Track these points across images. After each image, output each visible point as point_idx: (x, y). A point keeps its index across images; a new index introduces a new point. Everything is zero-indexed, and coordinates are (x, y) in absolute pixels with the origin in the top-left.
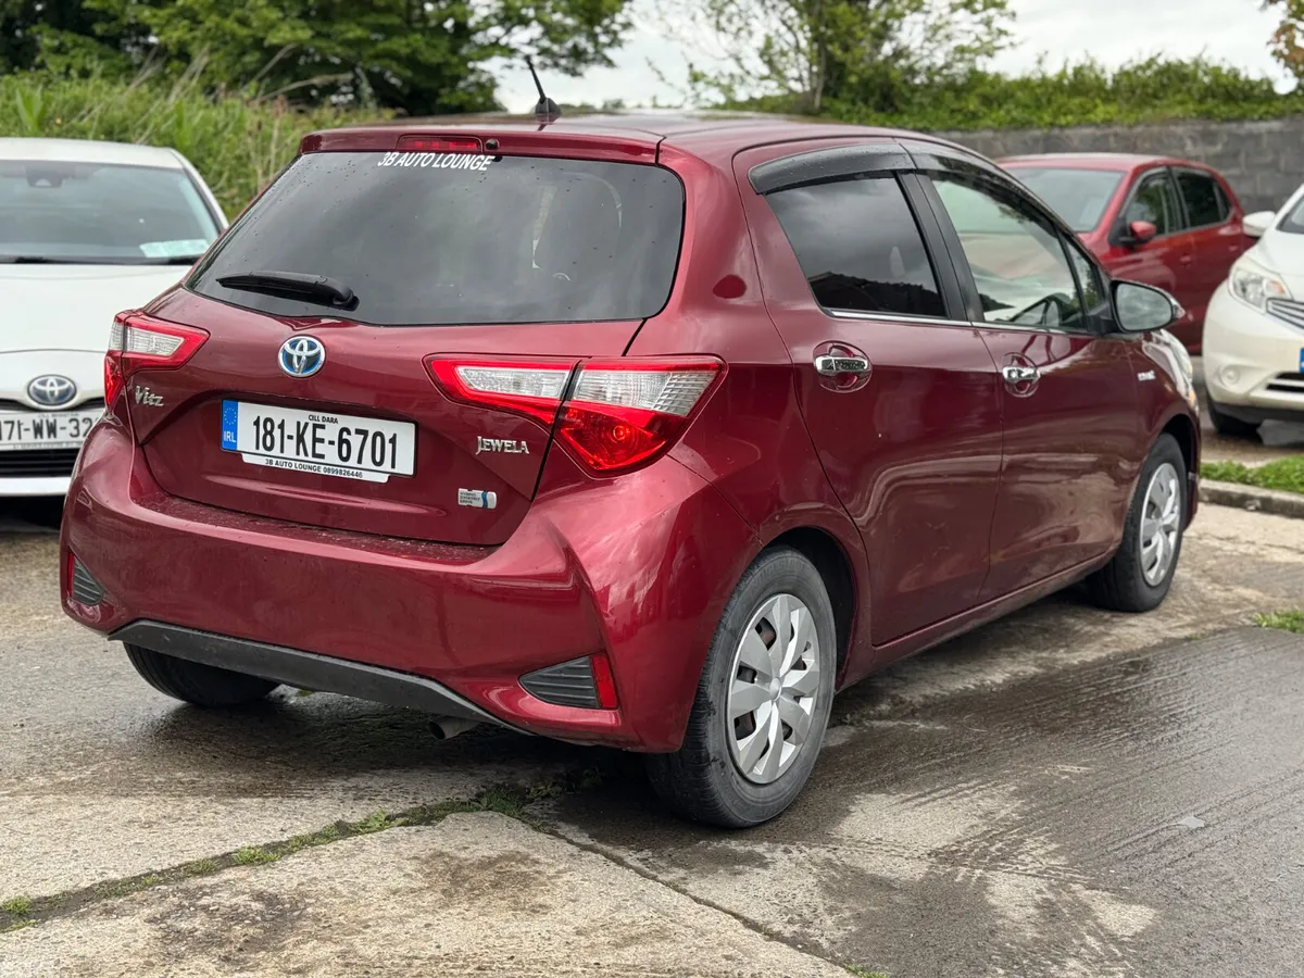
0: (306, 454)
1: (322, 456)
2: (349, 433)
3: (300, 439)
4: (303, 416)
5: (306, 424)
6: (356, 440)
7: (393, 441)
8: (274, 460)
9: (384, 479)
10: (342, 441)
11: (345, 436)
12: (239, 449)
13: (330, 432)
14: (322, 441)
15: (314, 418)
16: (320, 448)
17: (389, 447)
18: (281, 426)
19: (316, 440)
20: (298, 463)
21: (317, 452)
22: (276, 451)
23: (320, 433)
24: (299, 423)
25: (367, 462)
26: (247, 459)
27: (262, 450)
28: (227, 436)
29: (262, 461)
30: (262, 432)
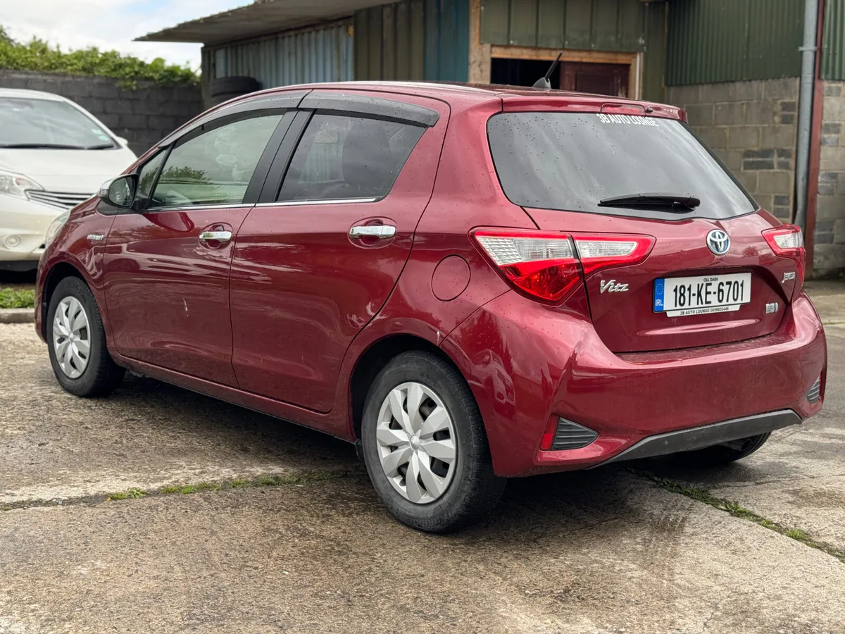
0: (702, 303)
1: (710, 302)
2: (723, 285)
3: (699, 294)
4: (700, 280)
5: (702, 285)
6: (725, 288)
7: (742, 285)
8: (685, 311)
9: (737, 308)
10: (720, 290)
11: (721, 287)
12: (664, 309)
13: (714, 288)
14: (710, 293)
15: (707, 280)
16: (710, 298)
17: (740, 288)
18: (689, 289)
19: (708, 293)
20: (698, 310)
21: (708, 300)
22: (686, 306)
23: (709, 289)
24: (698, 285)
25: (731, 301)
26: (669, 314)
27: (679, 307)
28: (658, 302)
29: (678, 314)
30: (678, 295)
